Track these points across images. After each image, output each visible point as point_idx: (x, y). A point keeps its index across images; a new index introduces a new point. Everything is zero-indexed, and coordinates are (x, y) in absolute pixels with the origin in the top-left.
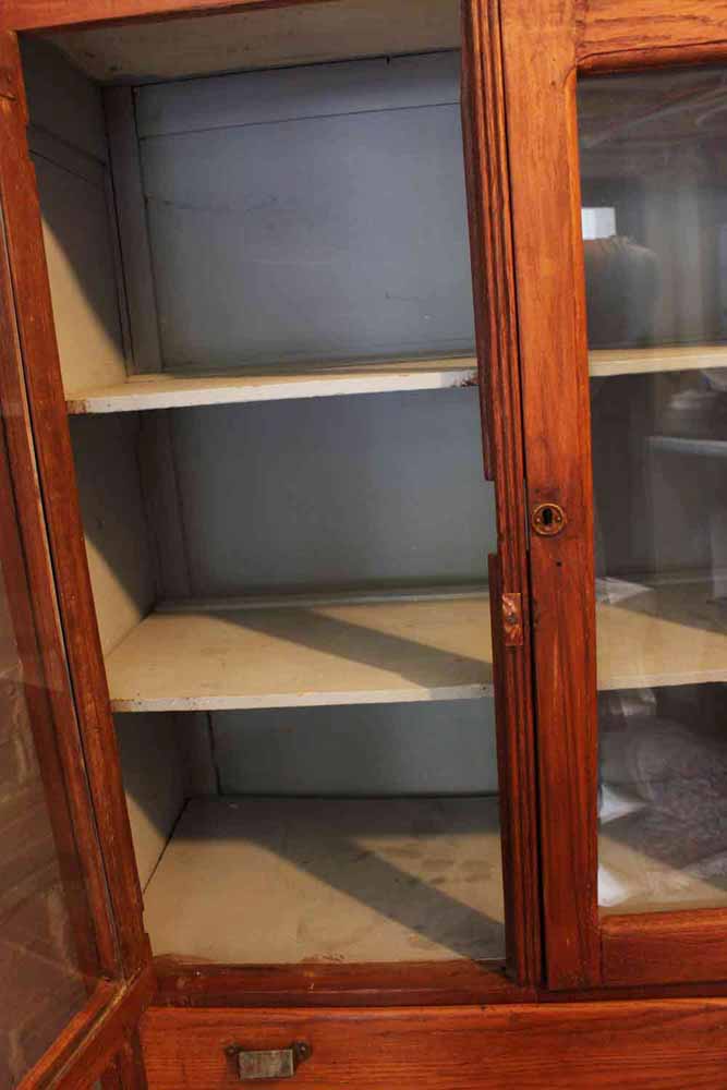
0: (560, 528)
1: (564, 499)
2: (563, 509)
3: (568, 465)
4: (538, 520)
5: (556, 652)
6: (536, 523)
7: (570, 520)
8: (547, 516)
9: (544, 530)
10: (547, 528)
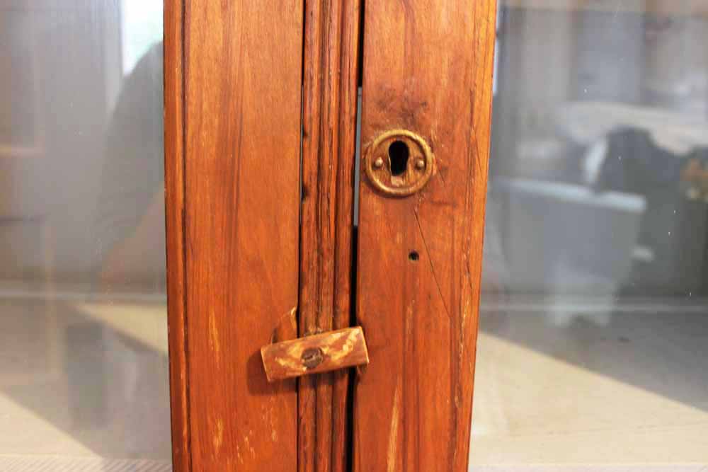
0: (421, 184)
1: (435, 123)
2: (431, 146)
3: (447, 56)
4: (380, 161)
5: (395, 422)
6: (375, 167)
7: (442, 170)
8: (399, 156)
9: (388, 183)
10: (396, 181)
